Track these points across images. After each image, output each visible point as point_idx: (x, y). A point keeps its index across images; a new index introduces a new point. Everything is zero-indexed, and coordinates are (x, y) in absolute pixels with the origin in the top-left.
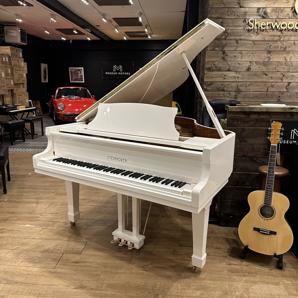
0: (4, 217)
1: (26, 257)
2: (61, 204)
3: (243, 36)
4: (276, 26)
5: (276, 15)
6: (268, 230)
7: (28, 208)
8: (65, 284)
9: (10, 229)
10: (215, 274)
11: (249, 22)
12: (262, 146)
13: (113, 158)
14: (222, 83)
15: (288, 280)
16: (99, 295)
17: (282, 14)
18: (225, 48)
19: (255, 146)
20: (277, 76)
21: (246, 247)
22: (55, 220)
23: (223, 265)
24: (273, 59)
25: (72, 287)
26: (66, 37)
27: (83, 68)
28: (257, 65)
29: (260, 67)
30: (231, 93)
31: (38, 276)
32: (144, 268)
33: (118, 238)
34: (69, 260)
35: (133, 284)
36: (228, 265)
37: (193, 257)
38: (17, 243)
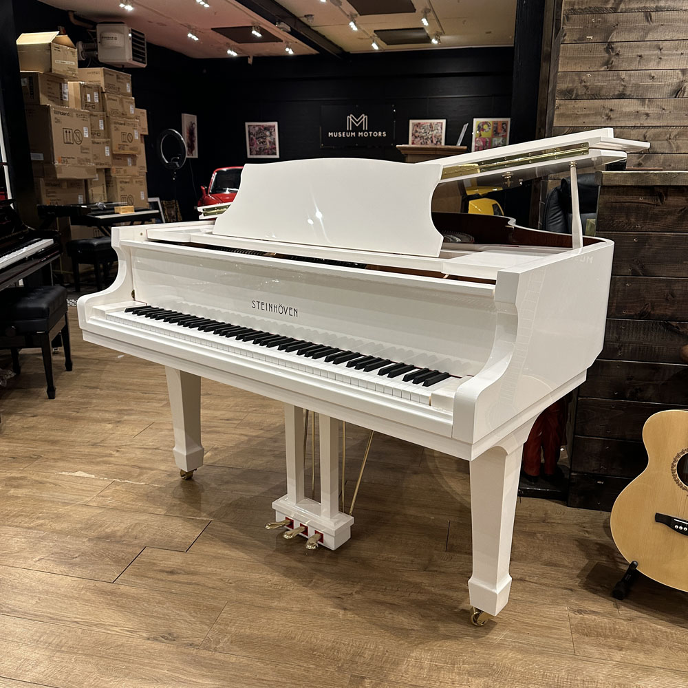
0: (33, 451)
1: (55, 550)
2: (171, 427)
7: (94, 433)
8: (130, 625)
9: (37, 478)
10: (534, 635)
16: (207, 663)
18: (614, 34)
19: (677, 286)
22: (147, 465)
23: (563, 610)
25: (144, 635)
26: (238, 48)
27: (276, 124)
31: (69, 597)
32: (340, 601)
33: (286, 518)
34: (154, 564)
35: (302, 641)
36: (574, 611)
37: (472, 584)
38: (44, 513)
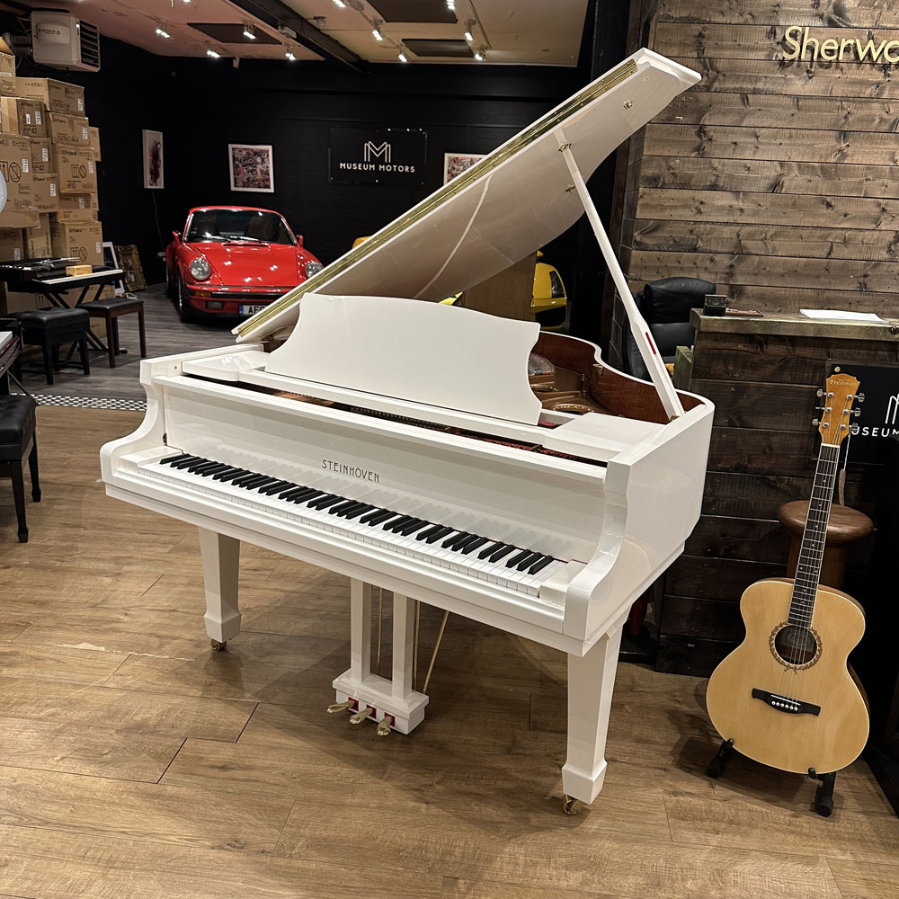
0: (19, 616)
1: (77, 746)
2: (186, 581)
3: (764, 79)
4: (869, 54)
5: (873, 17)
6: (794, 701)
7: (90, 591)
8: (188, 833)
9: (33, 653)
10: (629, 822)
11: (784, 37)
12: (796, 442)
13: (338, 468)
14: (690, 227)
15: (844, 851)
16: (285, 872)
17: (891, 13)
18: (707, 116)
19: (775, 439)
20: (864, 209)
21: (728, 746)
22: (166, 633)
23: (657, 793)
24: (853, 155)
25: (207, 843)
26: (221, 48)
27: (270, 148)
28: (804, 174)
29: (810, 181)
30: (717, 257)
31: (109, 803)
32: (420, 793)
33: (350, 699)
34: (201, 758)
35: (386, 842)
36: (669, 793)
37: (566, 772)
38: (53, 699)
